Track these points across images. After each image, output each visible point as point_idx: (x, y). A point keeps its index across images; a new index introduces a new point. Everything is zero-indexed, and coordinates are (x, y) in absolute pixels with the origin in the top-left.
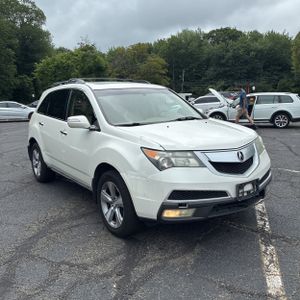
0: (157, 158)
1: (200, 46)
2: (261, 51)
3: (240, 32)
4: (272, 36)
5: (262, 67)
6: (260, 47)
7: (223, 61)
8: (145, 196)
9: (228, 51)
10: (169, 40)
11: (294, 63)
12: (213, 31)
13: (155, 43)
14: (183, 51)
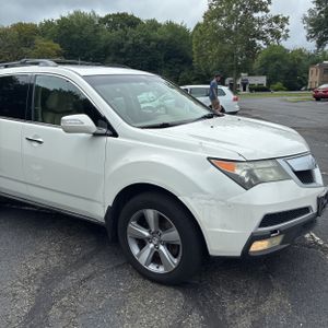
0: (237, 172)
1: (96, 31)
2: (161, 41)
3: (139, 19)
4: (171, 26)
5: (162, 58)
6: (160, 37)
7: (123, 50)
8: (224, 226)
9: (127, 39)
10: (58, 21)
11: (195, 56)
12: (110, 16)
13: (41, 24)
14: (76, 36)
